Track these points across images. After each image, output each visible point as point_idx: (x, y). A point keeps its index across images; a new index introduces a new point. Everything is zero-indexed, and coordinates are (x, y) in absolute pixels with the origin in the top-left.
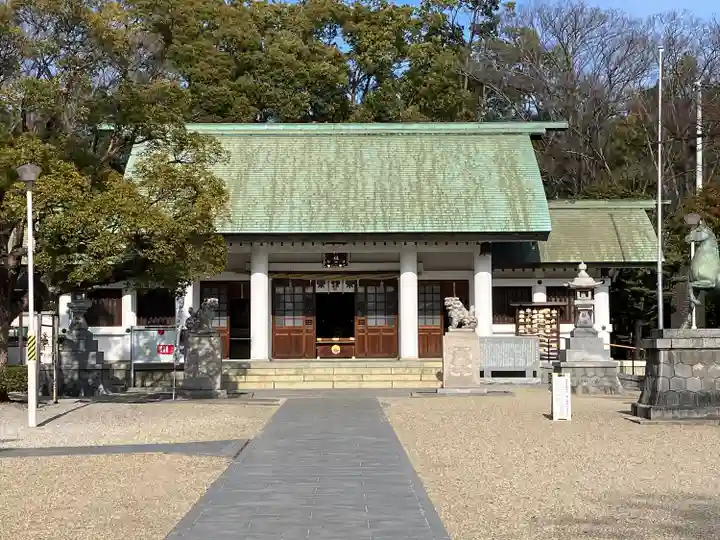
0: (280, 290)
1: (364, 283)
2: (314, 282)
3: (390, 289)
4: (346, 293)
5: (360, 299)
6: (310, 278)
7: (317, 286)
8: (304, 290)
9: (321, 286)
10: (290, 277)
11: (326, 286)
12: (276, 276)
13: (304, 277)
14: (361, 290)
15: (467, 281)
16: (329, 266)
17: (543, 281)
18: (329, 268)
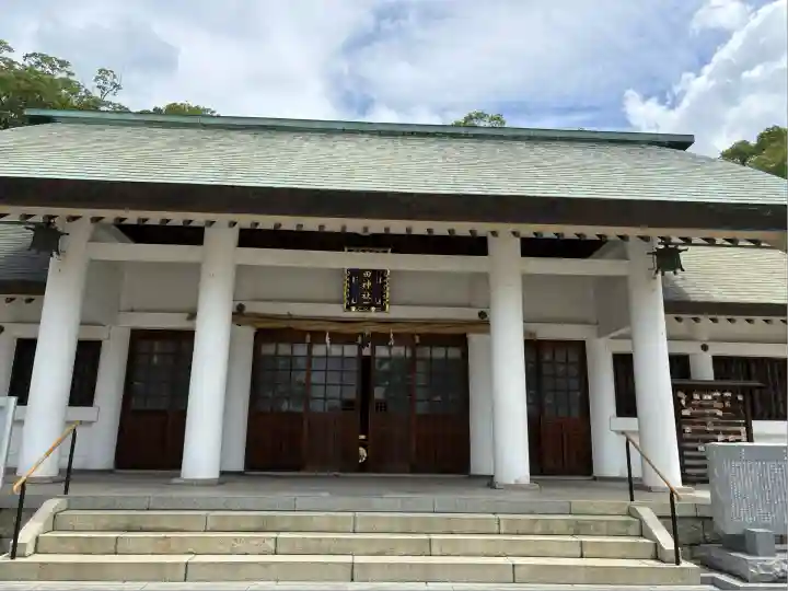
0: (268, 349)
3: (455, 353)
8: (310, 350)
12: (264, 324)
15: (584, 342)
16: (353, 309)
17: (709, 344)
18: (354, 312)
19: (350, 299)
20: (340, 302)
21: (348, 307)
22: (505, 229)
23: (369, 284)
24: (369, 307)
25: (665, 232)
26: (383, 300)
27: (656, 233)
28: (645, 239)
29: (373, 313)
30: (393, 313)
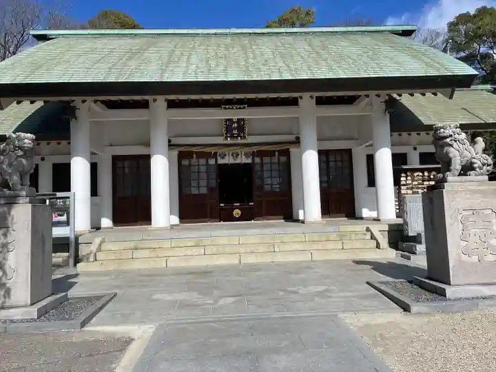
0: (185, 162)
1: (261, 154)
2: (216, 153)
3: (283, 159)
4: (245, 164)
5: (258, 168)
6: (213, 150)
7: (219, 158)
8: (207, 161)
9: (223, 158)
10: (194, 149)
11: (227, 157)
12: (182, 149)
13: (208, 150)
14: (257, 160)
15: (351, 149)
16: (229, 139)
17: (418, 147)
18: (229, 141)
19: (226, 134)
20: (222, 135)
21: (226, 138)
22: (306, 95)
23: (236, 125)
24: (237, 137)
25: (388, 92)
26: (244, 133)
27: (384, 93)
28: (378, 96)
29: (239, 141)
30: (250, 140)
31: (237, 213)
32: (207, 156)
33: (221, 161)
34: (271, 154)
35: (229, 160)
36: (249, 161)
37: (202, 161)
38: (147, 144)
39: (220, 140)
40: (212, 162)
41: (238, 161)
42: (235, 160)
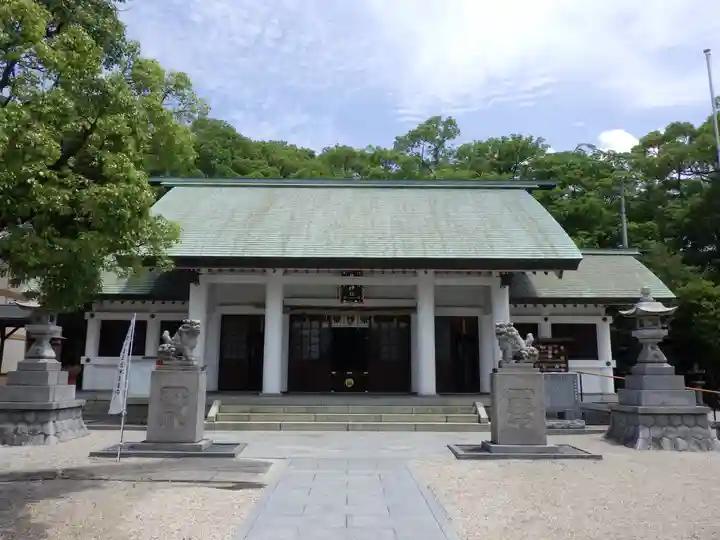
0: (297, 325)
2: (330, 316)
4: (361, 328)
5: (374, 334)
7: (333, 321)
8: (320, 325)
9: (337, 321)
11: (342, 321)
12: (295, 311)
14: (375, 325)
15: (477, 317)
16: (345, 301)
17: (549, 318)
18: (345, 304)
19: (342, 297)
20: (338, 298)
24: (353, 300)
26: (361, 296)
29: (356, 304)
30: (367, 303)
31: (349, 382)
32: (320, 319)
33: (335, 325)
34: (390, 319)
35: (343, 324)
36: (366, 325)
37: (315, 324)
38: (262, 305)
39: (336, 303)
40: (325, 325)
41: (354, 325)
42: (350, 324)
